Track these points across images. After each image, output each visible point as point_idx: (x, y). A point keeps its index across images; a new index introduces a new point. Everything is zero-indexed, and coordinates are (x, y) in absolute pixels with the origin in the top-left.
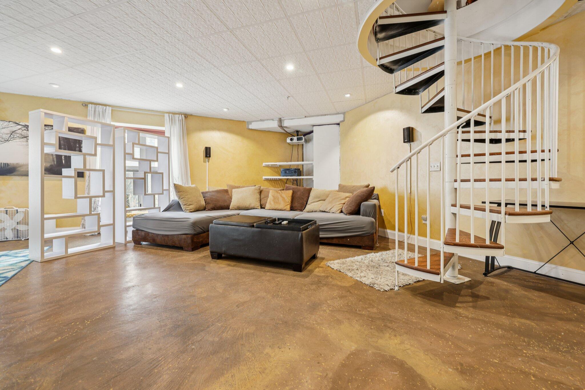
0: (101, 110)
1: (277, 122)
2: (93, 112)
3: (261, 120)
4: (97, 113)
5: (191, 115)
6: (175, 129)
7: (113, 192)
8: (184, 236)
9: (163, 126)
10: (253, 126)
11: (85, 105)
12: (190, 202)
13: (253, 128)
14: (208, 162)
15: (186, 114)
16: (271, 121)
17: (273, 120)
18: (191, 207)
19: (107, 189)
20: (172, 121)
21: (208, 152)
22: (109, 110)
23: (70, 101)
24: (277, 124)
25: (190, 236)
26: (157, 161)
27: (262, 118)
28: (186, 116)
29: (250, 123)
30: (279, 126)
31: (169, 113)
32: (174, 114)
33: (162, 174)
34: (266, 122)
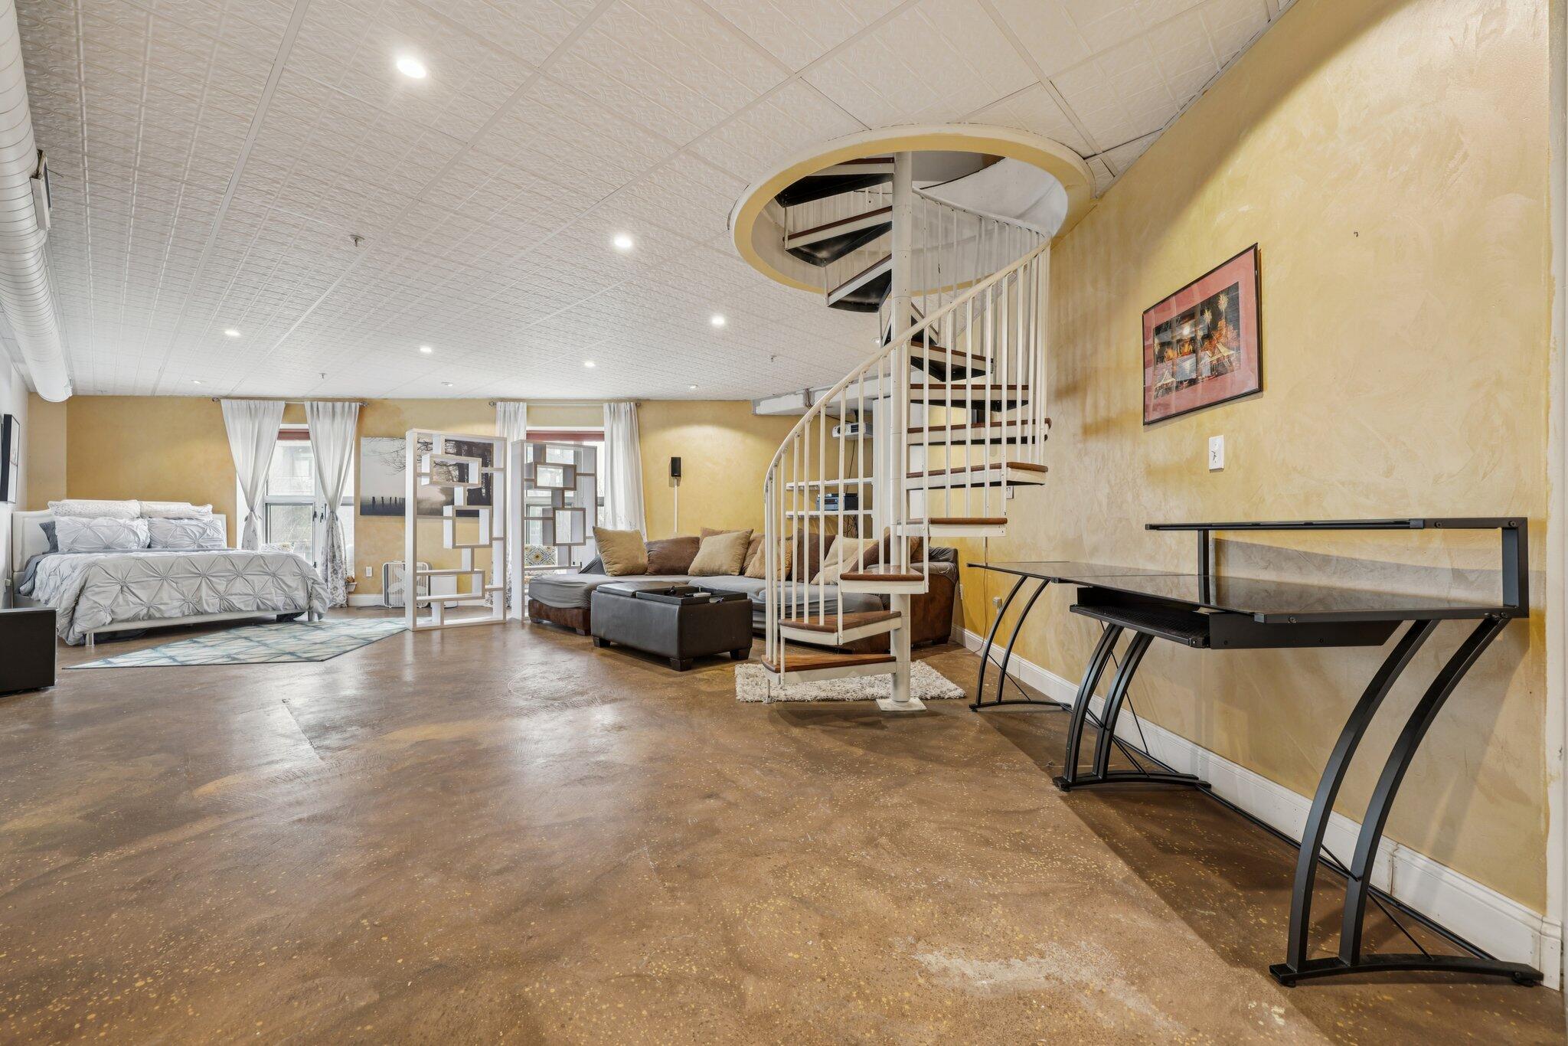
0: (512, 409)
1: (802, 396)
2: (502, 415)
3: (776, 396)
4: (507, 414)
5: (648, 400)
6: (620, 429)
7: (504, 539)
8: (576, 610)
9: (602, 425)
10: (762, 409)
11: (493, 402)
12: (616, 558)
13: (762, 413)
14: (678, 485)
15: (639, 400)
16: (793, 395)
17: (795, 393)
18: (617, 566)
19: (495, 535)
20: (614, 414)
21: (676, 467)
22: (523, 406)
23: (474, 399)
24: (802, 402)
25: (581, 610)
26: (575, 489)
27: (777, 391)
28: (639, 403)
29: (756, 402)
30: (806, 406)
31: (609, 401)
32: (619, 401)
33: (584, 510)
34: (783, 397)
